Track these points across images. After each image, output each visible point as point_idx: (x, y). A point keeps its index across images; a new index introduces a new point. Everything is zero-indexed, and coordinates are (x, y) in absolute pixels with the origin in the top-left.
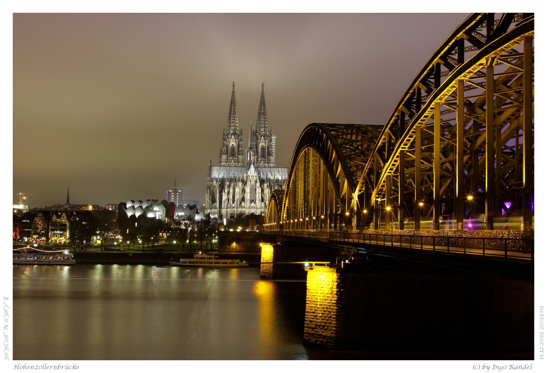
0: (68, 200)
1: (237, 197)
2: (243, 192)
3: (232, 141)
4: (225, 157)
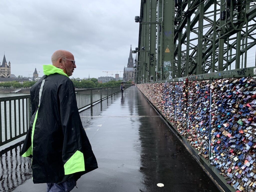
0: (89, 77)
1: (131, 76)
2: (133, 74)
3: (131, 61)
4: (129, 65)
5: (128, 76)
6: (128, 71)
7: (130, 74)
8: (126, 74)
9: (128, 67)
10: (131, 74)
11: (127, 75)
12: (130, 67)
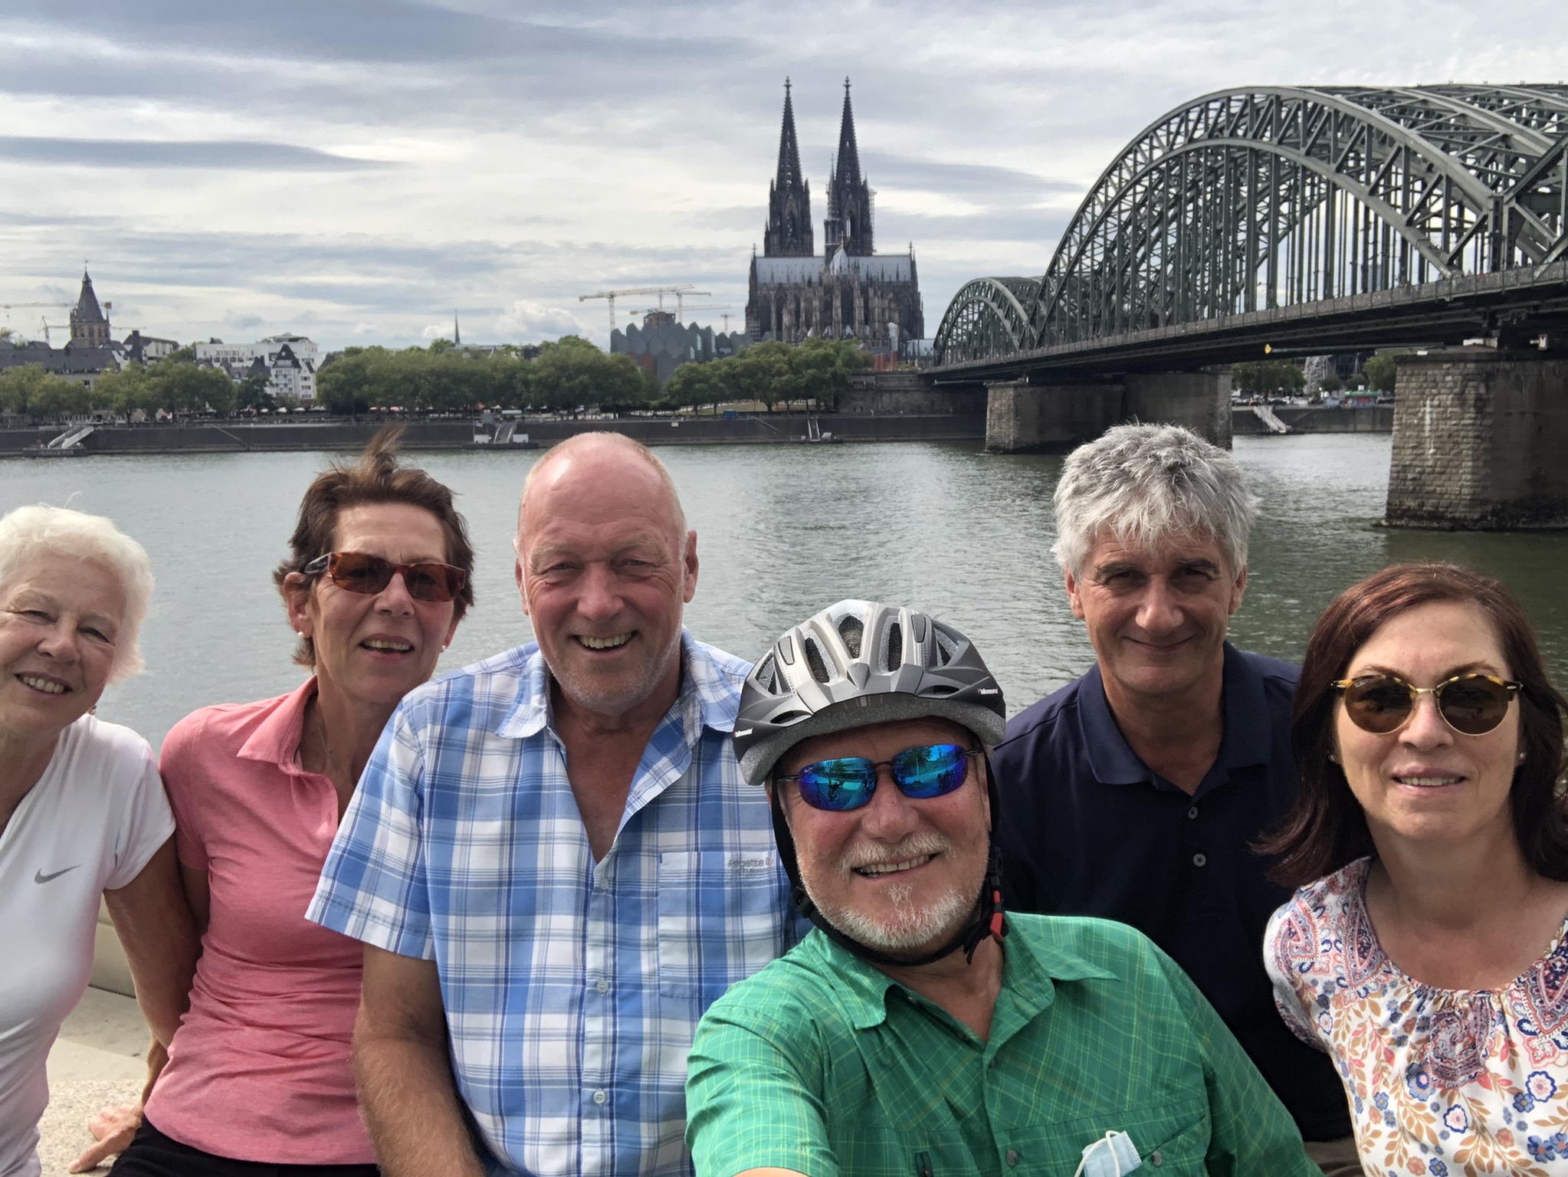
1: (816, 317)
2: (828, 306)
3: (790, 206)
4: (775, 239)
5: (786, 319)
6: (780, 285)
7: (809, 301)
8: (773, 308)
9: (769, 252)
10: (816, 303)
11: (774, 316)
12: (785, 256)
